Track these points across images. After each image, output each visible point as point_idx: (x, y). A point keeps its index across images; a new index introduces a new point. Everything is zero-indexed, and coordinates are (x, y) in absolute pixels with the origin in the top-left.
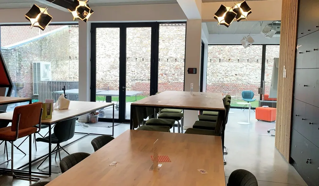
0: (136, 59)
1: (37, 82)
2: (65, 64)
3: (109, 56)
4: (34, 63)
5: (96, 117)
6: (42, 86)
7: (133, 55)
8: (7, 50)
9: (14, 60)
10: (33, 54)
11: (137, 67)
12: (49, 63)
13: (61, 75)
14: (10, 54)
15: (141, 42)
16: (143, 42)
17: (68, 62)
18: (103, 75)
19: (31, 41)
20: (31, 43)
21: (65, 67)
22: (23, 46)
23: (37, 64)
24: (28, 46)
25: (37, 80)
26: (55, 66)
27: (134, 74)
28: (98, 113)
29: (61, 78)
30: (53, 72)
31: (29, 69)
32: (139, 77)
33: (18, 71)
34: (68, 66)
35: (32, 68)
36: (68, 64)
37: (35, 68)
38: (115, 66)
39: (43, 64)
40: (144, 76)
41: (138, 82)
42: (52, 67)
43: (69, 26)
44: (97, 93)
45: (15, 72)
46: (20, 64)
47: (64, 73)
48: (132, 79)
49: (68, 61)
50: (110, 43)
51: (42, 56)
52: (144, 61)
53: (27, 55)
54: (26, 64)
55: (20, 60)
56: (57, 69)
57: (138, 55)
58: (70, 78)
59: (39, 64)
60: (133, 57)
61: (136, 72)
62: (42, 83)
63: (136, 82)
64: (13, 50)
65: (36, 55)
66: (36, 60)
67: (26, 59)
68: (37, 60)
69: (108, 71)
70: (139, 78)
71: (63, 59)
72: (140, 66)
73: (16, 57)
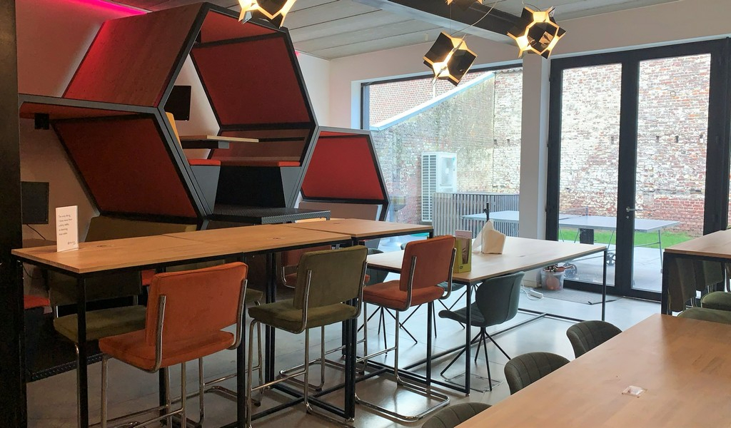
0: (658, 137)
1: (429, 196)
2: (485, 157)
3: (587, 135)
4: (424, 156)
5: (559, 277)
6: (440, 203)
7: (649, 130)
8: (378, 132)
9: (389, 152)
10: (422, 137)
11: (660, 158)
12: (453, 155)
13: (476, 180)
14: (382, 140)
15: (673, 95)
16: (677, 94)
17: (490, 151)
18: (570, 179)
19: (420, 111)
20: (421, 115)
21: (484, 162)
22: (406, 122)
23: (429, 158)
24: (414, 122)
25: (429, 190)
26: (464, 161)
27: (652, 176)
28: (562, 269)
29: (477, 188)
30: (459, 175)
31: (415, 167)
32: (665, 185)
33: (395, 172)
34: (491, 162)
35: (420, 167)
36: (491, 157)
37: (426, 166)
38: (601, 156)
39: (441, 156)
40: (678, 182)
41: (663, 196)
42: (458, 163)
43: (495, 73)
44: (560, 222)
45: (391, 175)
46: (398, 158)
47: (483, 175)
48: (646, 189)
49: (492, 150)
50: (590, 102)
51: (439, 142)
52: (679, 141)
53: (411, 139)
54: (411, 157)
55: (400, 150)
56: (469, 166)
57: (661, 128)
58: (494, 187)
59: (433, 158)
60: (649, 134)
61: (656, 170)
62: (439, 197)
63: (657, 196)
64: (387, 132)
65: (429, 139)
66: (428, 149)
67: (410, 148)
68: (430, 149)
69: (584, 169)
70: (665, 188)
71: (480, 145)
72: (667, 156)
73: (393, 144)
